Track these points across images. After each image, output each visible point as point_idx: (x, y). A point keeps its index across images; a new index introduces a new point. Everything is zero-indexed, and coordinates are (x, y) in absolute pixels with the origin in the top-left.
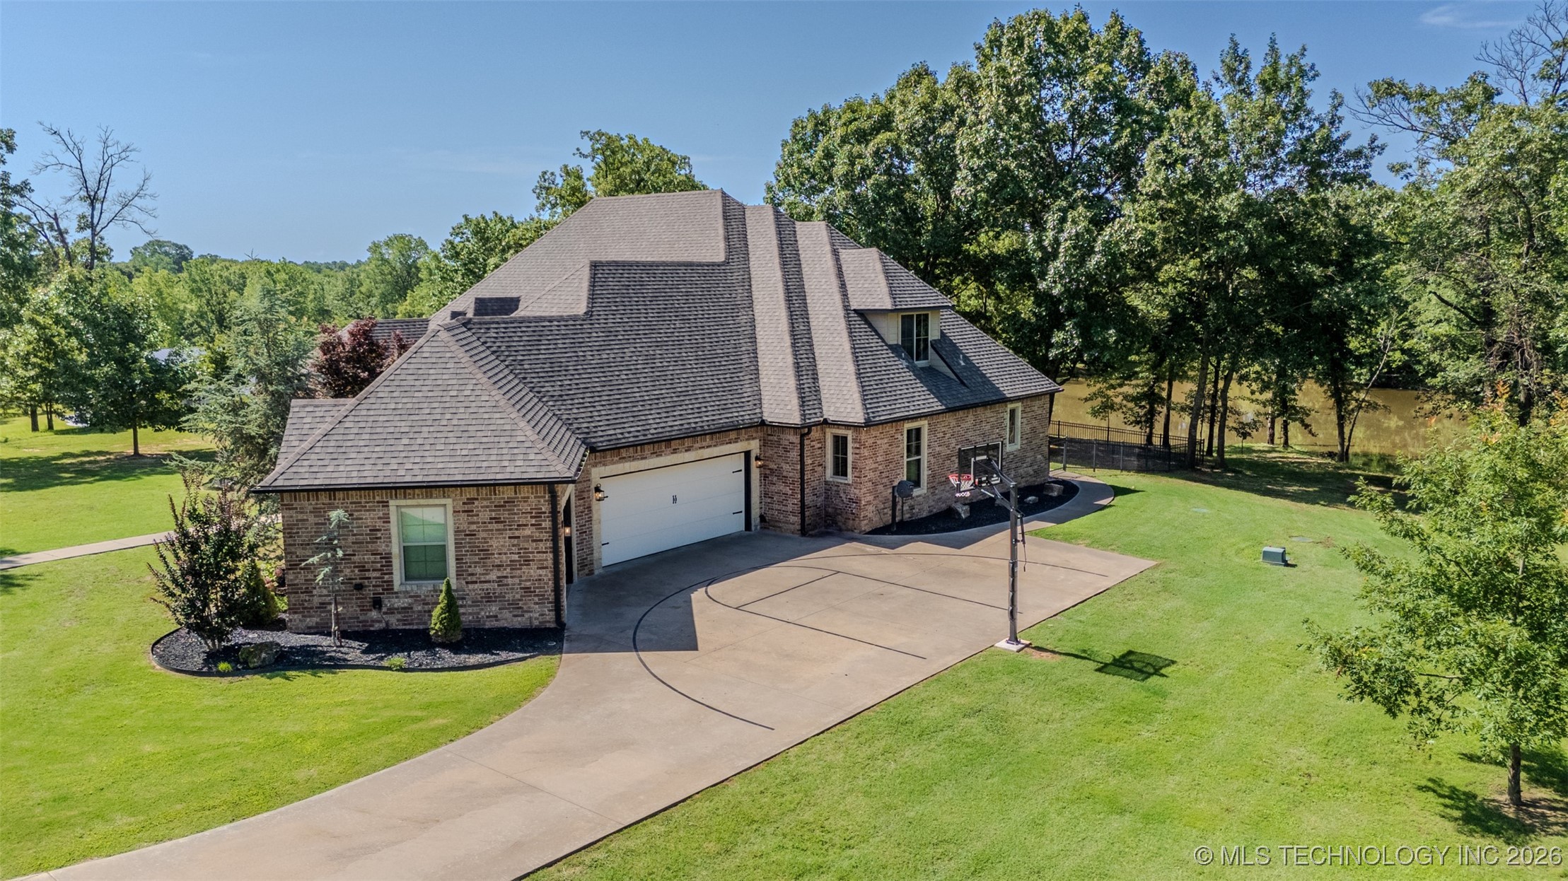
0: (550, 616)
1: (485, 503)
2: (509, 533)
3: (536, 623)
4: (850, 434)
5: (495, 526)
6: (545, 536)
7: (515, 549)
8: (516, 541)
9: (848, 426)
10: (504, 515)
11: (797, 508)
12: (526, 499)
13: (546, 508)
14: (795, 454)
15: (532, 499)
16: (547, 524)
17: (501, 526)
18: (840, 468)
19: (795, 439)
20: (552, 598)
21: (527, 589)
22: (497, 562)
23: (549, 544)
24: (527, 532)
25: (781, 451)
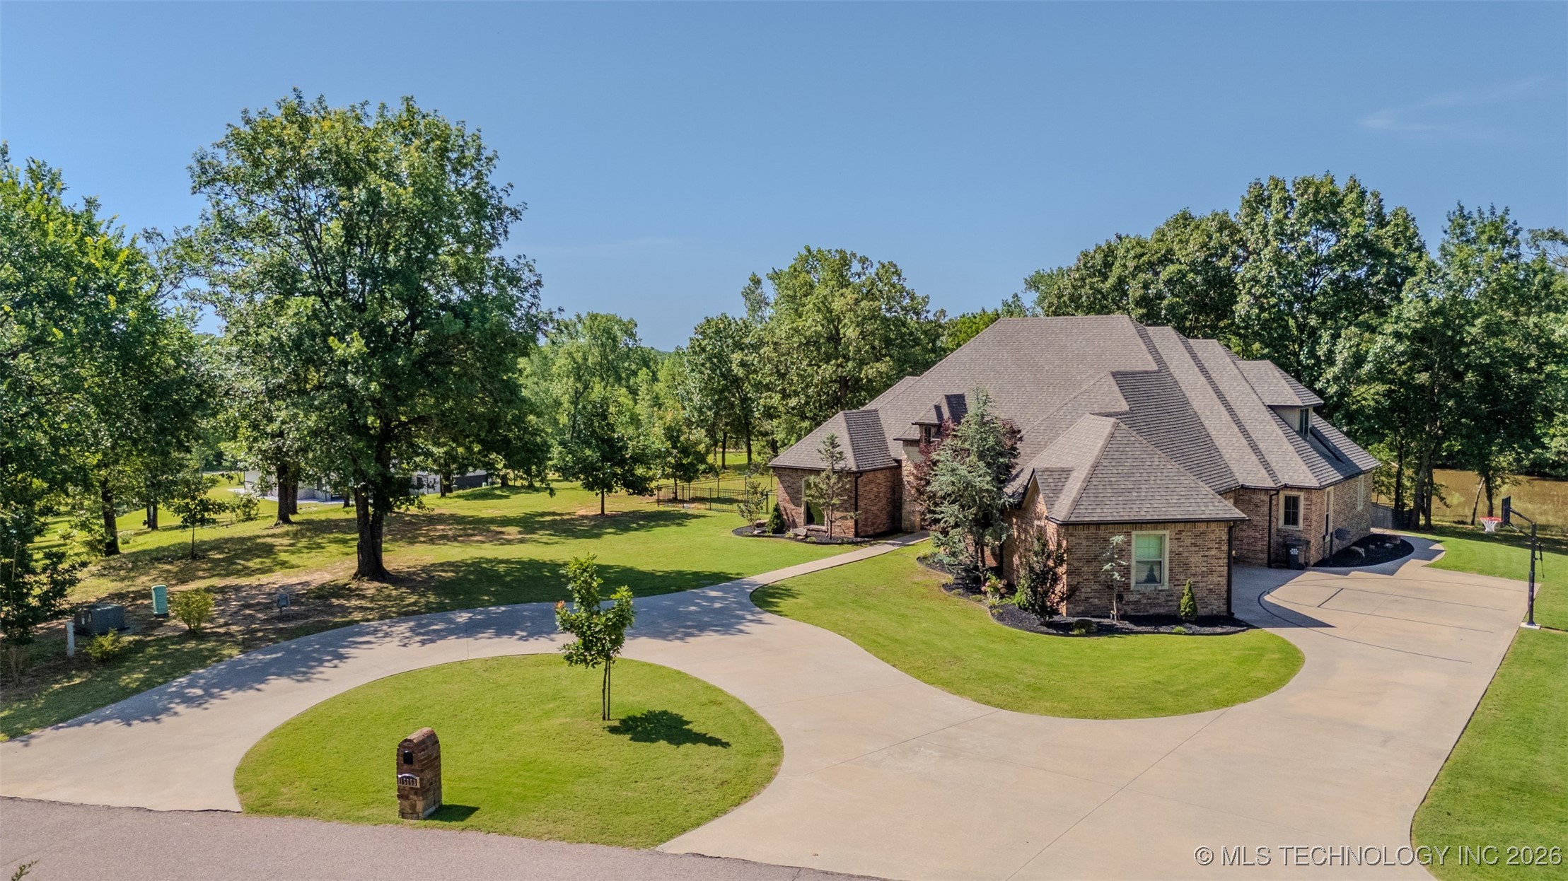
0: (1224, 608)
1: (1189, 534)
2: (1202, 554)
3: (1215, 612)
4: (1302, 495)
5: (1194, 549)
6: (1224, 555)
7: (1205, 564)
8: (1205, 559)
9: (1300, 489)
10: (1199, 541)
11: (1266, 548)
12: (1213, 531)
13: (1225, 537)
14: (1265, 509)
15: (1217, 531)
16: (1225, 548)
17: (1197, 549)
18: (1291, 518)
19: (1266, 498)
20: (1225, 596)
21: (1210, 590)
22: (1194, 572)
23: (1226, 561)
24: (1213, 552)
25: (1252, 507)
